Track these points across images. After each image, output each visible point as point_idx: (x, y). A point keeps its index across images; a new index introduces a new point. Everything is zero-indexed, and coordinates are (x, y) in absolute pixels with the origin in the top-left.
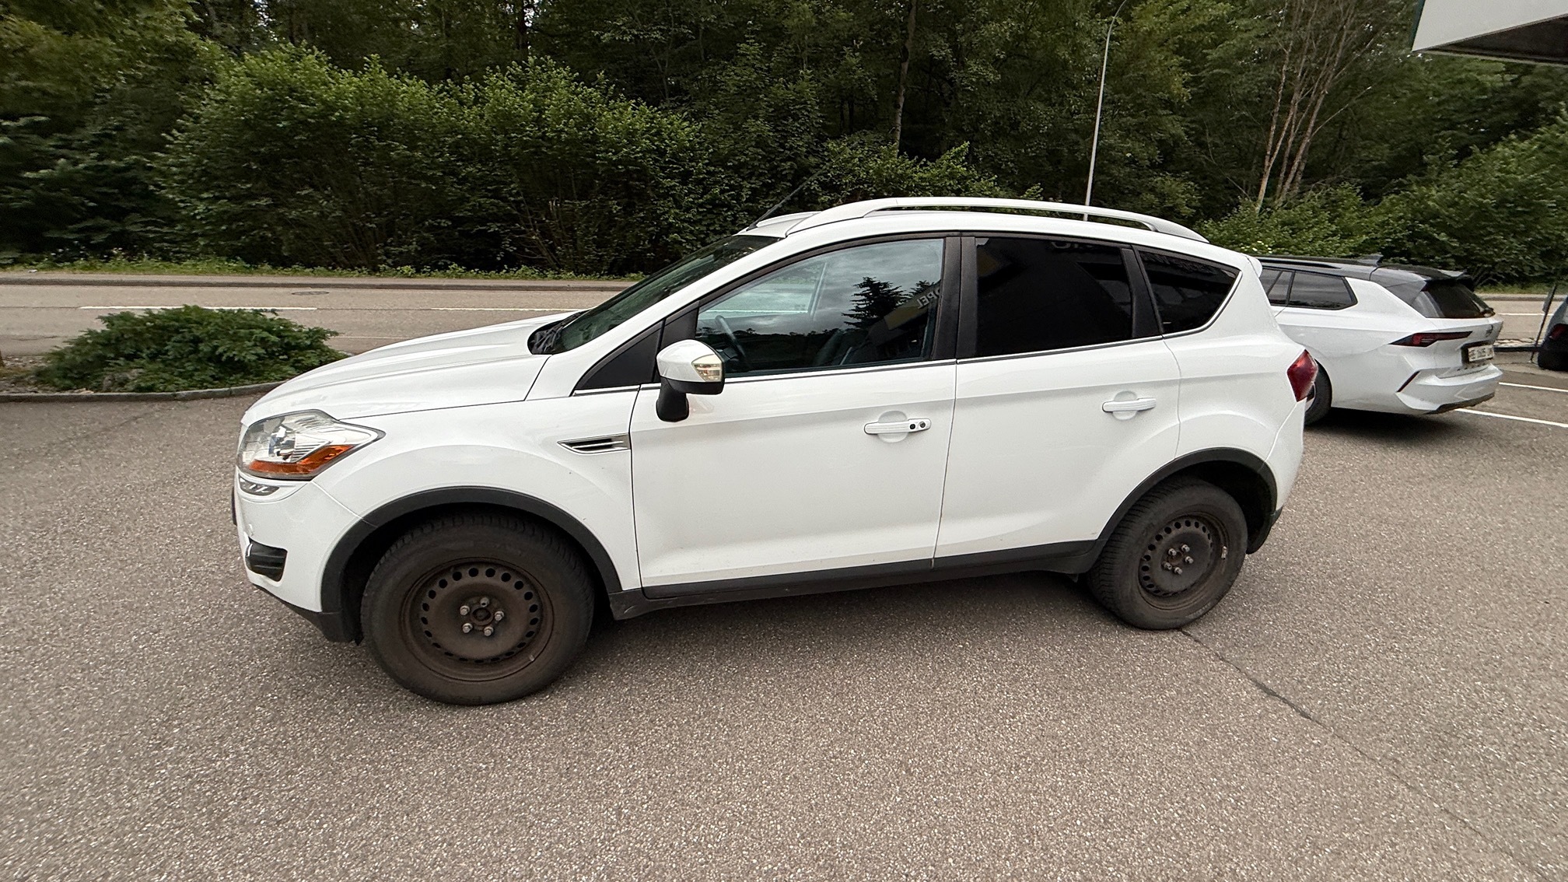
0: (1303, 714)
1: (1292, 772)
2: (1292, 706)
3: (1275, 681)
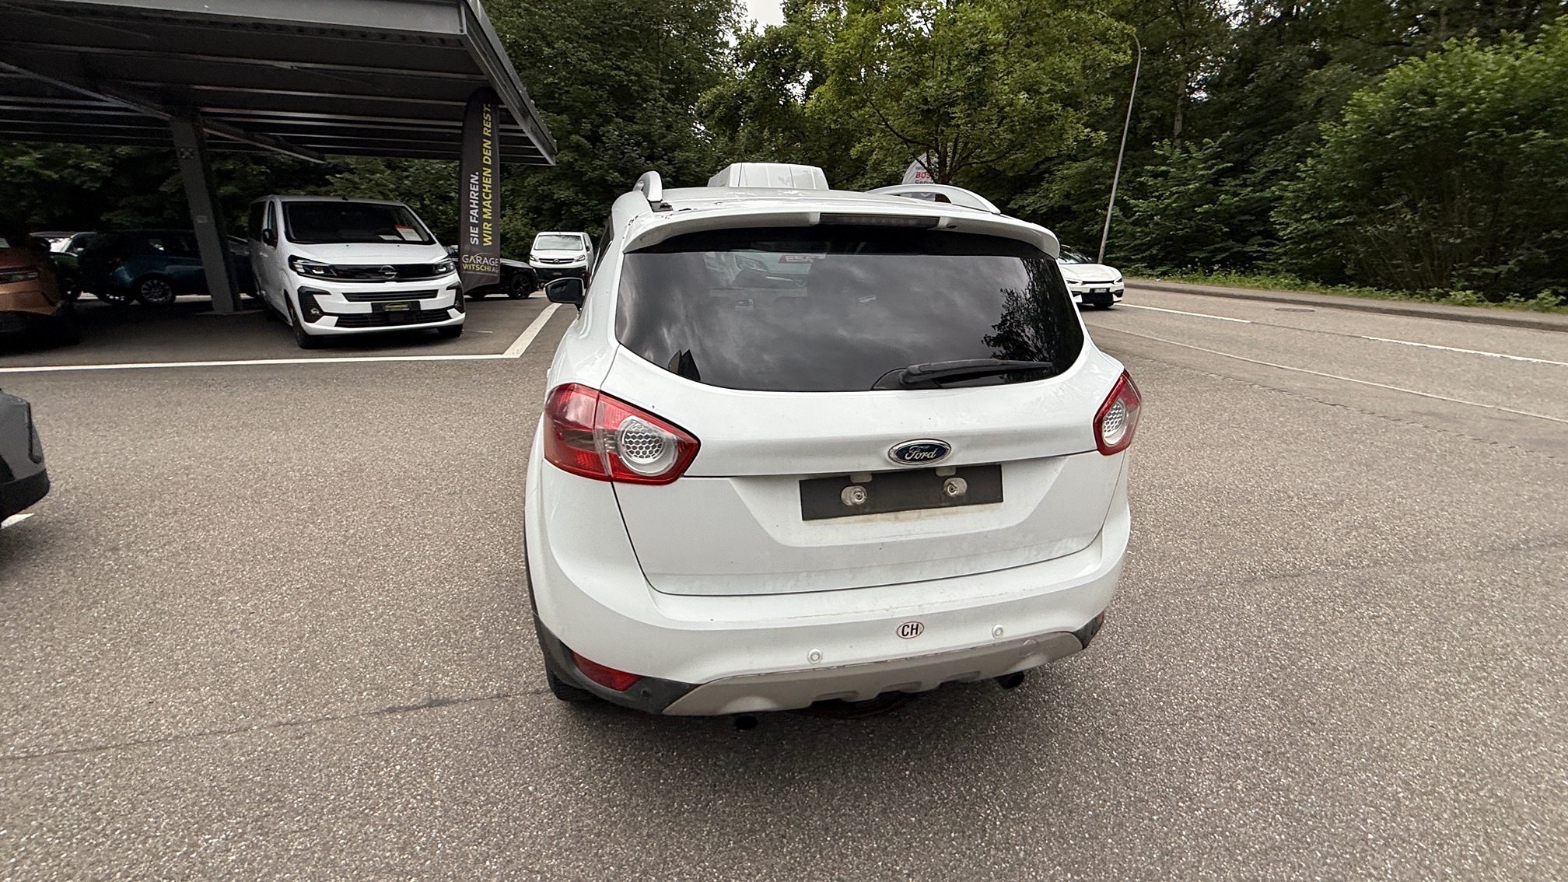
0: (392, 710)
1: (359, 657)
2: (408, 709)
3: (443, 717)
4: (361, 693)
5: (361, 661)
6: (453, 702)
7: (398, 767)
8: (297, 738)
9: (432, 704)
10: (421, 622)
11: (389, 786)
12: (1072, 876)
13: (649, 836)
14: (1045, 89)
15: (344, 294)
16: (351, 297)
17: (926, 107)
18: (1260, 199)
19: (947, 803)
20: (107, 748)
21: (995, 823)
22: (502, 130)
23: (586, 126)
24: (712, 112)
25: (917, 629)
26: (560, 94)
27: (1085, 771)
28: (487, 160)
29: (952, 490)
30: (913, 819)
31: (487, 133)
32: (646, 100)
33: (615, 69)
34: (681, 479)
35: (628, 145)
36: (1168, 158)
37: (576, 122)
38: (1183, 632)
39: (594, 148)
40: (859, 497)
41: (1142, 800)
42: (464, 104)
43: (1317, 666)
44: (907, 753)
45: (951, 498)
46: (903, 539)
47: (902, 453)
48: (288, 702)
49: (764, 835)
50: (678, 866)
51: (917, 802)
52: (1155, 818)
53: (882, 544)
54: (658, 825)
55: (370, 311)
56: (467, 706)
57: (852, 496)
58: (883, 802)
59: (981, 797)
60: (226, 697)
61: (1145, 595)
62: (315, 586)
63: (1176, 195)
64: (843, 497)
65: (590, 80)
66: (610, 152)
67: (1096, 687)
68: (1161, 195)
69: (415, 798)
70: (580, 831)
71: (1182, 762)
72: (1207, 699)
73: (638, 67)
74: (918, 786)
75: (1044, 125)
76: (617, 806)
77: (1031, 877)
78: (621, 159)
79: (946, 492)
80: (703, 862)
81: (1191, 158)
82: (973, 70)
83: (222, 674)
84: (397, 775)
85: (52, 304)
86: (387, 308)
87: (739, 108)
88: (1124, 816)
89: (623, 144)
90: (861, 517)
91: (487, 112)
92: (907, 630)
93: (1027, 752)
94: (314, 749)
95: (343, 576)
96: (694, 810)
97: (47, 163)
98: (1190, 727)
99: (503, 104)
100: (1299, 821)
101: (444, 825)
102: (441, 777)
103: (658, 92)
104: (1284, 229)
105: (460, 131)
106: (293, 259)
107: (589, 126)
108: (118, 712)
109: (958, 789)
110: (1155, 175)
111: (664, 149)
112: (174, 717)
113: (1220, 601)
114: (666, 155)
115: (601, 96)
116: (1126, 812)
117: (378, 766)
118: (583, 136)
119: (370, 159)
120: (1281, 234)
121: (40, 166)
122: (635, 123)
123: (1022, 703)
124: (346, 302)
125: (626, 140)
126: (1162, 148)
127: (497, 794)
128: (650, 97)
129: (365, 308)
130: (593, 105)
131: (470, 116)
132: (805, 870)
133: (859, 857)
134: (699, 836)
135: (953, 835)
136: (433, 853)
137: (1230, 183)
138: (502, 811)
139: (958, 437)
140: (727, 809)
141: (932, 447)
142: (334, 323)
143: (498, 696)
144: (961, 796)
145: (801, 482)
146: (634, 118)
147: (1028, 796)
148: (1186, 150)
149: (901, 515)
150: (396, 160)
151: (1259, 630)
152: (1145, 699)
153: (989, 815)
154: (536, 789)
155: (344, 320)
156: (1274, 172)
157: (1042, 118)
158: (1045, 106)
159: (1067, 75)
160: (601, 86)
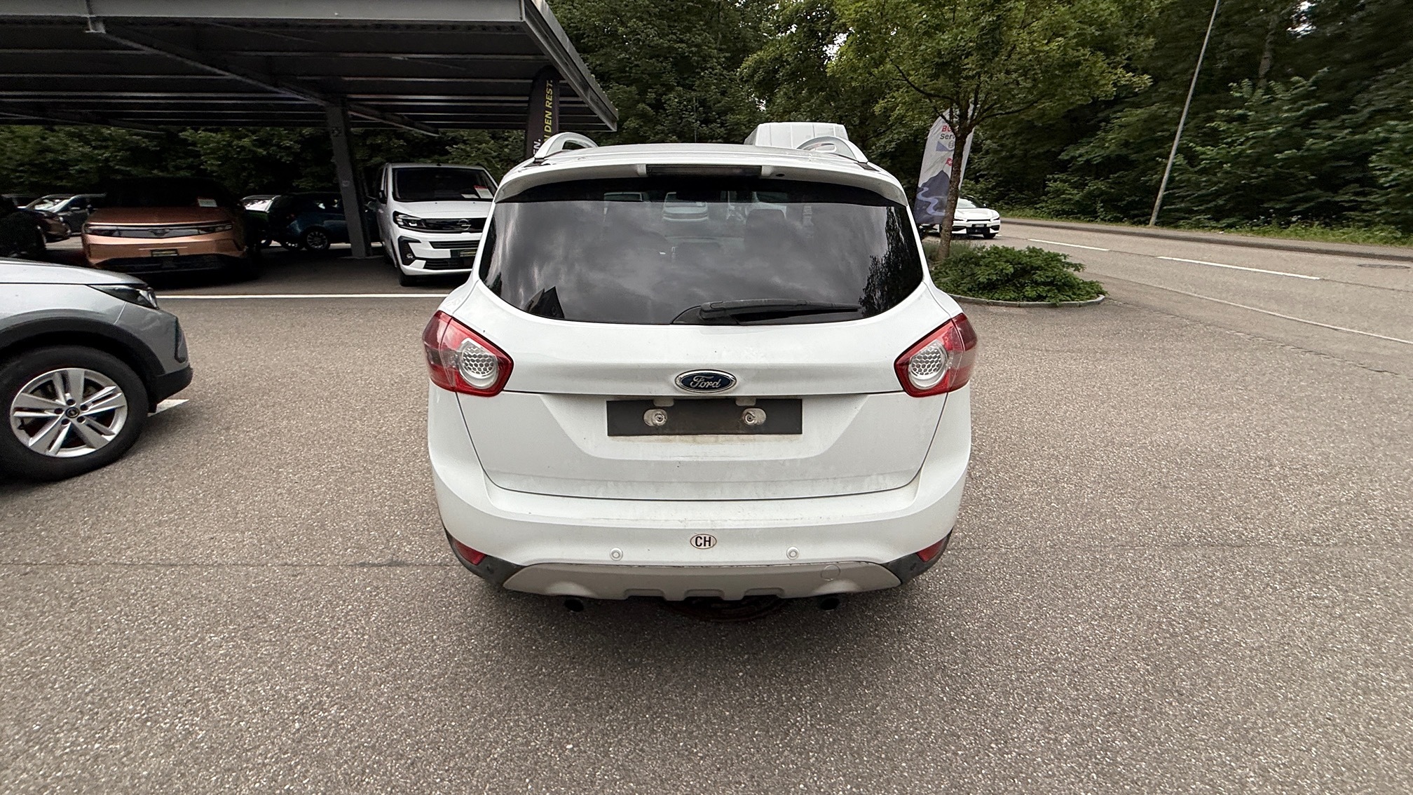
0: (363, 565)
2: (374, 565)
3: (395, 575)
4: (346, 550)
5: (355, 526)
6: (408, 565)
7: (350, 607)
8: (293, 576)
9: (392, 564)
10: (407, 502)
11: (339, 619)
12: (851, 788)
13: (505, 688)
14: (1072, 33)
15: (431, 243)
16: (435, 245)
17: (941, 61)
18: (1362, 142)
19: (764, 705)
20: (176, 565)
21: (800, 730)
22: (561, 102)
23: (651, 95)
24: (752, 76)
25: (709, 541)
26: (631, 68)
27: (909, 699)
28: (548, 129)
29: (750, 419)
30: (727, 713)
31: (549, 105)
32: (704, 69)
33: (678, 42)
34: (502, 392)
35: (686, 111)
36: (1246, 100)
37: (642, 93)
38: (1076, 587)
39: (657, 115)
40: (660, 419)
41: (953, 734)
42: (531, 81)
43: (1217, 639)
44: (748, 659)
45: (749, 427)
46: (700, 460)
47: (687, 382)
48: (297, 549)
49: (595, 703)
50: (518, 715)
51: (737, 700)
52: (960, 753)
53: (680, 462)
54: (517, 681)
55: (449, 256)
56: (415, 568)
57: (654, 418)
58: (707, 695)
59: (798, 706)
60: (259, 541)
61: (1051, 547)
62: (345, 467)
63: (1251, 142)
64: (645, 418)
65: (657, 53)
66: (670, 117)
67: (957, 625)
68: (1234, 142)
69: (352, 631)
70: (457, 675)
71: (1014, 708)
72: (1070, 654)
73: (699, 40)
74: (745, 687)
75: (1069, 72)
76: (491, 661)
77: (811, 781)
78: (679, 124)
79: (743, 421)
80: (538, 715)
81: (1275, 100)
82: (987, 19)
83: (262, 523)
84: (347, 613)
85: (240, 249)
86: (462, 254)
87: (776, 71)
88: (929, 746)
89: (682, 110)
90: (661, 437)
91: (549, 87)
92: (700, 541)
93: (860, 674)
94: (301, 586)
95: (366, 461)
96: (549, 674)
97: (262, 143)
98: (1039, 677)
99: (564, 79)
100: (1115, 783)
101: (363, 654)
102: (376, 618)
103: (715, 60)
104: (1386, 176)
105: (526, 105)
106: (396, 214)
107: (654, 96)
108: (191, 542)
109: (779, 695)
110: (1230, 120)
111: (718, 114)
112: (222, 550)
113: (1134, 562)
114: (719, 118)
115: (665, 68)
116: (932, 742)
117: (338, 603)
118: (649, 105)
119: (480, 131)
120: (1382, 180)
121: (254, 145)
122: (695, 90)
123: (876, 630)
124: (432, 248)
125: (685, 106)
126: (1241, 89)
127: (409, 637)
128: (708, 66)
129: (445, 253)
130: (657, 76)
131: (535, 92)
132: (617, 737)
133: (665, 735)
134: (544, 695)
135: (757, 732)
136: (348, 672)
137: (1323, 125)
138: (408, 651)
139: (743, 370)
140: (575, 678)
141: (716, 377)
142: (423, 266)
143: (440, 565)
144: (780, 702)
145: (608, 402)
146: (693, 85)
147: (842, 712)
148: (1269, 90)
149: (699, 438)
150: (499, 131)
151: (1165, 595)
152: (1003, 644)
153: (798, 721)
154: (438, 638)
155: (430, 263)
156: (1380, 111)
157: (1069, 65)
158: (1070, 51)
159: (1099, 17)
160: (666, 58)
